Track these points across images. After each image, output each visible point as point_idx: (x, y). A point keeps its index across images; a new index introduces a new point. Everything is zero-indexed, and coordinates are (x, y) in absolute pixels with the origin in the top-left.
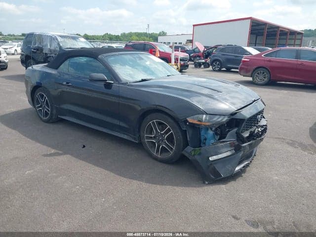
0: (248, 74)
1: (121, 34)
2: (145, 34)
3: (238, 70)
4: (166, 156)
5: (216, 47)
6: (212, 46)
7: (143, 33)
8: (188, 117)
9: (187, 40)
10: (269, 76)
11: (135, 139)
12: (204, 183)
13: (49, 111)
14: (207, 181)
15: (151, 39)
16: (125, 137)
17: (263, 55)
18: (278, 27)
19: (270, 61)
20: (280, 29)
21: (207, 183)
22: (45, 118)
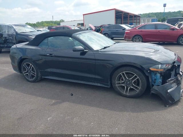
0: (130, 40)
1: (37, 23)
2: (52, 22)
3: (123, 38)
4: (133, 93)
5: (101, 26)
6: (99, 26)
7: (50, 21)
8: (150, 67)
9: (78, 24)
10: (142, 40)
11: (108, 85)
12: (166, 106)
13: (35, 74)
14: (168, 105)
15: (56, 24)
16: (99, 85)
17: (137, 29)
18: (128, 13)
19: (141, 31)
20: (129, 14)
21: (168, 106)
22: (31, 80)
